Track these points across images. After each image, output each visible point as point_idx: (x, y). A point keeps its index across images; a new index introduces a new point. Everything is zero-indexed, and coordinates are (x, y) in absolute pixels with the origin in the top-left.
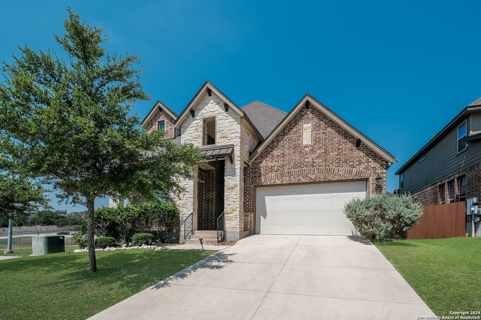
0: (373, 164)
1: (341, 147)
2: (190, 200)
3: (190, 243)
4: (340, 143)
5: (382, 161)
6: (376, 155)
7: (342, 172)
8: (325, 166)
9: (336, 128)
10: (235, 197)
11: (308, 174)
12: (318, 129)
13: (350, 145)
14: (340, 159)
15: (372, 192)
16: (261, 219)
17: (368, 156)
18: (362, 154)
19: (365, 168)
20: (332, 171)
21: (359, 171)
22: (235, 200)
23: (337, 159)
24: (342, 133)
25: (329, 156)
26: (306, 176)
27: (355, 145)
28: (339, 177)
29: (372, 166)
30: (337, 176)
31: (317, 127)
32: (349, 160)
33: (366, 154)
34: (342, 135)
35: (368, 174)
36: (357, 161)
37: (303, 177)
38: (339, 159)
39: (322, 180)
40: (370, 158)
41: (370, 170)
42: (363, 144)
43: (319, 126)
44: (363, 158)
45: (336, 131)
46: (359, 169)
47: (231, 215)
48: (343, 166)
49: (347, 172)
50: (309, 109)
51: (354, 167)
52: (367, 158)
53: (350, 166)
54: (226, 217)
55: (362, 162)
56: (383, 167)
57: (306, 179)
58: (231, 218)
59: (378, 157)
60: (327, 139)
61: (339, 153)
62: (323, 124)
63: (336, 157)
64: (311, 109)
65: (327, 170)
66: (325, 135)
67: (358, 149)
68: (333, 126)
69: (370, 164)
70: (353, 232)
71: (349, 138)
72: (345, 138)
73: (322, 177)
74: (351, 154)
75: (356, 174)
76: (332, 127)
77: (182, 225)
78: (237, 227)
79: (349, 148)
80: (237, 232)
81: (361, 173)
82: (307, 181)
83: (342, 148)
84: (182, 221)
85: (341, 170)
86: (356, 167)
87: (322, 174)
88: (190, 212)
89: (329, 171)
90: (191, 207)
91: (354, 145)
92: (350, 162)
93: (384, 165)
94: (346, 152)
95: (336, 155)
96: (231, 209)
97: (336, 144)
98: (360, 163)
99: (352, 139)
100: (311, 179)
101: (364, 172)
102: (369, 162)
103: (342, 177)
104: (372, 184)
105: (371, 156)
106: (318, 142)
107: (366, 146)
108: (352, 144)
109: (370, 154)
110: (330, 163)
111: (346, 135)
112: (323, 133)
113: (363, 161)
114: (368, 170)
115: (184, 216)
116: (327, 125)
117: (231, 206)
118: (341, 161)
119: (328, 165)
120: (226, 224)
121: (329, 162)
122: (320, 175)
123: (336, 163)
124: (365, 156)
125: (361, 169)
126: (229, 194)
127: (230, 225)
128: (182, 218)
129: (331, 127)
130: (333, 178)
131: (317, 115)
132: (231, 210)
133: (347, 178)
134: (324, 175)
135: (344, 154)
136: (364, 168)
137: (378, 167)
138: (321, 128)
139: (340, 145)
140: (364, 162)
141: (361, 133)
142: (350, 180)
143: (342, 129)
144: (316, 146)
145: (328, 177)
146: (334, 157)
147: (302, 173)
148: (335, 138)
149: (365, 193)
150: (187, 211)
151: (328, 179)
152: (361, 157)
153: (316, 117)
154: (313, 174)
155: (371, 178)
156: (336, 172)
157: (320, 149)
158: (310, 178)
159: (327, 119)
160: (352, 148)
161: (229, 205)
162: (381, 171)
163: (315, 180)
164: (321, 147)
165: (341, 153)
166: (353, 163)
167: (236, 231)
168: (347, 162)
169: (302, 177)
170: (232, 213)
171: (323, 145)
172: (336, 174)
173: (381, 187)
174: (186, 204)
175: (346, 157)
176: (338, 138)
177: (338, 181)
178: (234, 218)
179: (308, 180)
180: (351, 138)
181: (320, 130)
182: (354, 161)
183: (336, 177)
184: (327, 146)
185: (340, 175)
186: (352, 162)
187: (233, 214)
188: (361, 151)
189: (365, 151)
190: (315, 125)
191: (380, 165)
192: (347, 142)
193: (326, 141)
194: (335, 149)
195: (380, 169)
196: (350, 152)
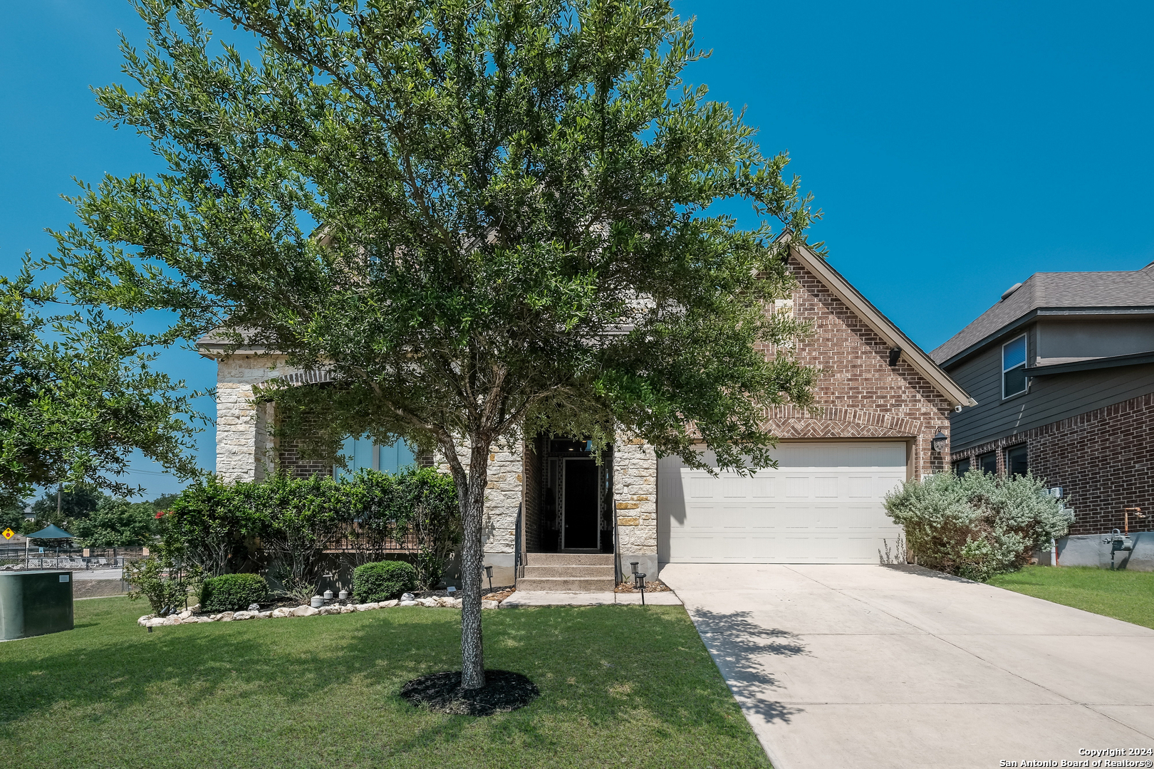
0: (924, 407)
1: (859, 361)
2: (514, 469)
3: (531, 588)
4: (858, 353)
5: (941, 401)
6: (930, 387)
7: (863, 420)
8: (826, 402)
9: (848, 317)
10: (645, 466)
11: (789, 418)
12: (809, 314)
13: (876, 360)
14: (857, 388)
15: (924, 468)
16: (672, 525)
17: (915, 388)
18: (902, 383)
19: (909, 414)
20: (841, 416)
21: (898, 419)
22: (644, 474)
23: (851, 389)
24: (861, 330)
25: (834, 379)
26: (783, 424)
27: (888, 360)
28: (857, 431)
29: (923, 410)
30: (853, 427)
31: (806, 309)
32: (876, 393)
33: (909, 383)
34: (860, 335)
35: (915, 427)
36: (892, 397)
37: (778, 425)
38: (854, 388)
39: (819, 434)
40: (919, 392)
41: (919, 419)
42: (904, 361)
43: (811, 309)
44: (904, 392)
45: (848, 326)
46: (897, 415)
47: (632, 513)
48: (863, 406)
49: (873, 420)
50: (788, 266)
51: (887, 410)
52: (912, 392)
53: (878, 406)
54: (621, 518)
55: (903, 401)
56: (943, 414)
57: (783, 431)
58: (635, 519)
59: (933, 391)
60: (828, 340)
61: (855, 375)
62: (819, 307)
63: (849, 384)
64: (792, 267)
65: (831, 413)
66: (825, 331)
67: (893, 370)
68: (841, 313)
69: (919, 405)
70: (881, 557)
71: (876, 344)
72: (867, 344)
73: (820, 428)
74: (880, 380)
75: (891, 425)
76: (839, 314)
77: (489, 539)
78: (649, 544)
79: (875, 366)
80: (650, 558)
81: (901, 425)
82: (786, 434)
83: (861, 366)
84: (487, 527)
85: (860, 415)
86: (890, 410)
87: (820, 421)
88: (514, 500)
89: (836, 414)
90: (517, 489)
91: (886, 361)
92: (877, 397)
93: (946, 410)
94: (869, 376)
95: (849, 380)
96: (635, 497)
97: (848, 353)
98: (899, 402)
99: (881, 347)
100: (796, 430)
101: (907, 423)
102: (916, 401)
103: (862, 430)
104: (924, 449)
105: (920, 387)
106: (808, 345)
107: (909, 365)
108: (881, 357)
109: (919, 383)
110: (838, 398)
111: (869, 336)
112: (820, 326)
113: (904, 397)
114: (915, 418)
115: (493, 512)
116: (828, 309)
117: (635, 489)
118: (859, 393)
119: (833, 402)
120: (620, 537)
121: (833, 393)
122: (814, 423)
123: (849, 397)
124: (908, 388)
125: (901, 416)
126: (626, 455)
127: (633, 539)
128: (489, 518)
129: (836, 313)
130: (843, 431)
131: (807, 282)
132: (632, 499)
133: (872, 433)
134: (824, 423)
135: (866, 379)
136: (906, 414)
137: (935, 414)
138: (815, 314)
139: (857, 357)
140: (906, 401)
141: (904, 335)
142: (878, 438)
143: (861, 321)
144: (804, 354)
145: (833, 428)
146: (844, 385)
147: (776, 415)
148: (847, 340)
149: (904, 468)
150: (502, 497)
151: (832, 434)
152: (900, 388)
153: (804, 286)
154: (799, 420)
155: (920, 438)
156: (850, 417)
157: (813, 361)
158: (793, 427)
159: (829, 295)
160: (881, 366)
161: (628, 486)
162: (939, 422)
163: (805, 434)
164: (815, 358)
165: (860, 375)
166: (884, 401)
167: (649, 553)
168: (872, 397)
169: (774, 426)
170: (635, 506)
171: (820, 354)
172: (849, 423)
173: (941, 458)
174: (500, 478)
175: (869, 386)
176: (852, 341)
177: (853, 440)
178: (641, 521)
179: (788, 432)
180: (880, 343)
181: (814, 318)
182: (886, 397)
183: (849, 429)
184: (830, 358)
185: (858, 425)
186: (883, 397)
187: (639, 510)
188: (900, 375)
189: (909, 377)
190: (801, 305)
191: (939, 409)
192: (871, 353)
193: (826, 346)
194: (847, 366)
195: (939, 419)
196: (877, 375)
